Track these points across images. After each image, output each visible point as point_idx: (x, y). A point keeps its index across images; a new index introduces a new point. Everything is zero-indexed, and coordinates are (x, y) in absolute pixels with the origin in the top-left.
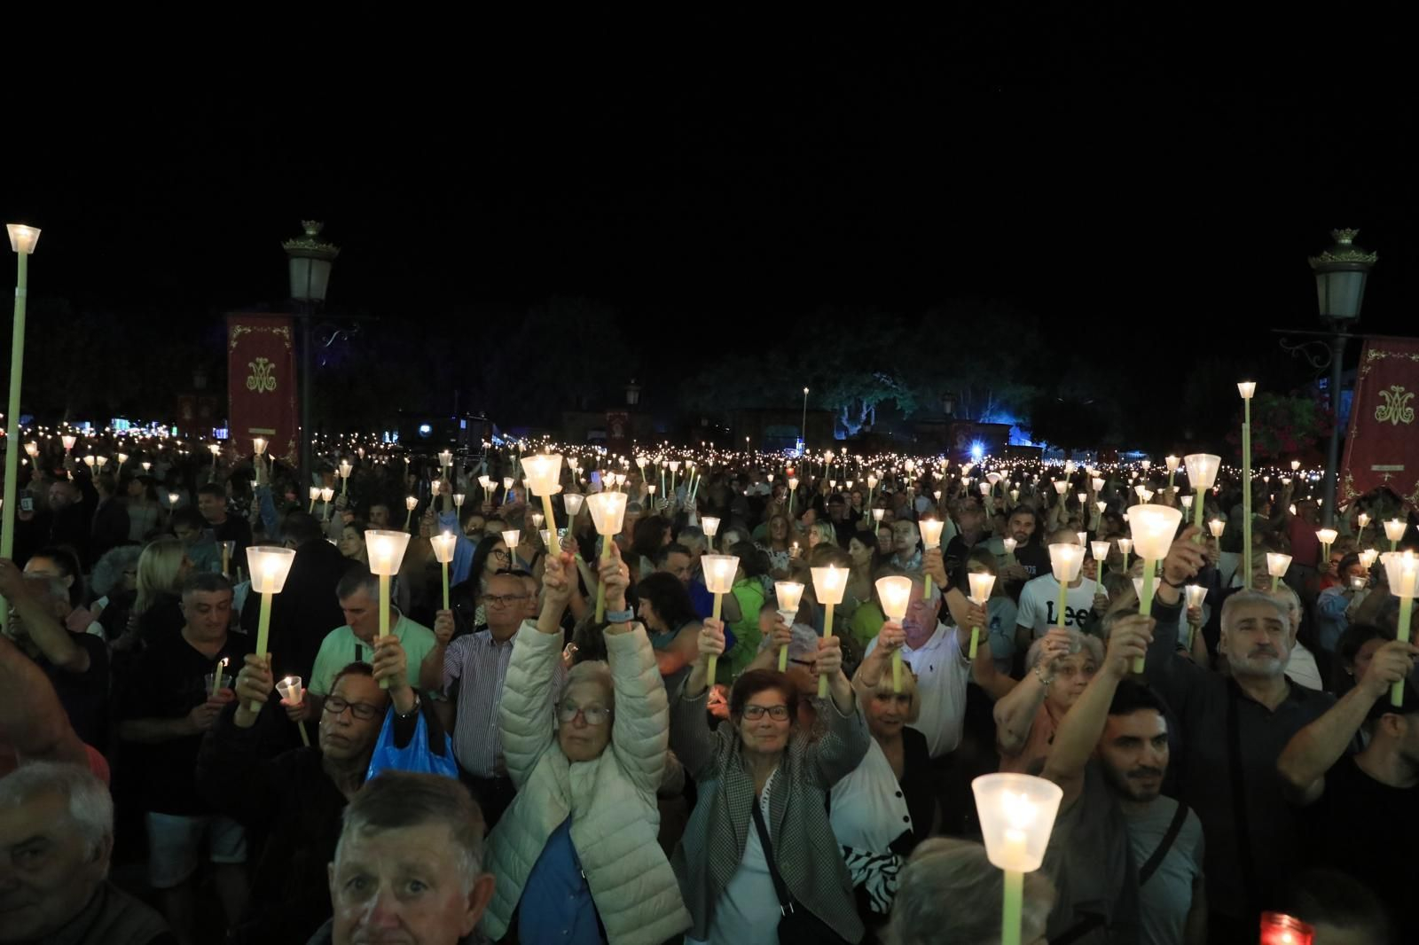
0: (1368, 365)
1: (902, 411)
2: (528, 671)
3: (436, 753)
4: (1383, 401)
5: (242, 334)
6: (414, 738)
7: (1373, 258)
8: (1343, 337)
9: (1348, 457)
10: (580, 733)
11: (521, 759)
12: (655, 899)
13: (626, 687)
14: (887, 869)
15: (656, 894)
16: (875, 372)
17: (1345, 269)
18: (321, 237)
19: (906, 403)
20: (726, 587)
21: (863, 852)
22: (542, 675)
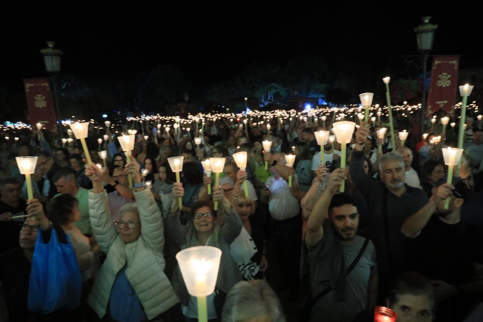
0: (435, 66)
1: (282, 96)
2: (96, 210)
3: (63, 243)
4: (440, 79)
5: (30, 87)
6: (51, 239)
7: (436, 27)
8: (426, 57)
9: (429, 99)
10: (126, 232)
11: (104, 244)
12: (162, 294)
13: (143, 212)
14: (251, 268)
15: (163, 291)
16: (272, 83)
17: (427, 31)
18: (55, 47)
19: (283, 93)
20: (180, 169)
21: (241, 264)
22: (102, 210)
